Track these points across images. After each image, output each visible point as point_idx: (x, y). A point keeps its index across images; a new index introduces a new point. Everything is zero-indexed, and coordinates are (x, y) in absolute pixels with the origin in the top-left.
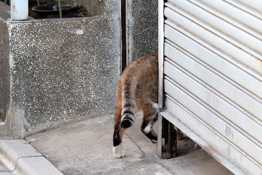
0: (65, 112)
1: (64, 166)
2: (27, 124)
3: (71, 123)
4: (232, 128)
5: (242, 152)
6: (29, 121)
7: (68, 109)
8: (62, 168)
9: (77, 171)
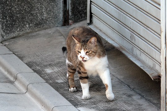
0: (27, 26)
1: (28, 60)
2: (3, 33)
3: (31, 33)
4: (135, 35)
5: (141, 50)
6: (4, 32)
7: (29, 24)
8: (26, 61)
9: (35, 63)
